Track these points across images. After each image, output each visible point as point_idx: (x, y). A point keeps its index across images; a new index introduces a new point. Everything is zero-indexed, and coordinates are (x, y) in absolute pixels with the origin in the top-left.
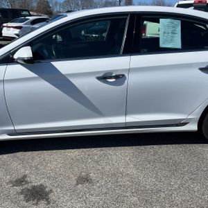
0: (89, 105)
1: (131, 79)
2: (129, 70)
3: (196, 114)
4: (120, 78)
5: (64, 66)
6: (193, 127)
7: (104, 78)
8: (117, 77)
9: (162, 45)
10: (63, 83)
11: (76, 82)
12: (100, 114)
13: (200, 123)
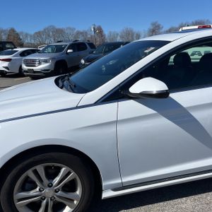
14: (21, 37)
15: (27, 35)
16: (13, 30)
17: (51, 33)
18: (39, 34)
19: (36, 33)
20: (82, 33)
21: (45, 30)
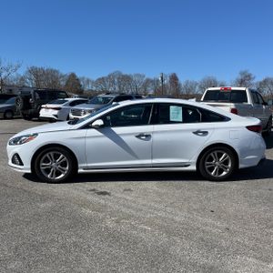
0: (131, 153)
1: (154, 137)
2: (153, 132)
3: (194, 160)
4: (148, 136)
5: (117, 130)
6: (193, 168)
7: (139, 136)
8: (146, 136)
9: (171, 120)
10: (117, 138)
11: (124, 138)
12: (137, 158)
13: (198, 164)
14: (82, 83)
15: (88, 81)
16: (73, 75)
17: (116, 80)
18: (102, 80)
19: (99, 79)
20: (152, 81)
21: (109, 76)
